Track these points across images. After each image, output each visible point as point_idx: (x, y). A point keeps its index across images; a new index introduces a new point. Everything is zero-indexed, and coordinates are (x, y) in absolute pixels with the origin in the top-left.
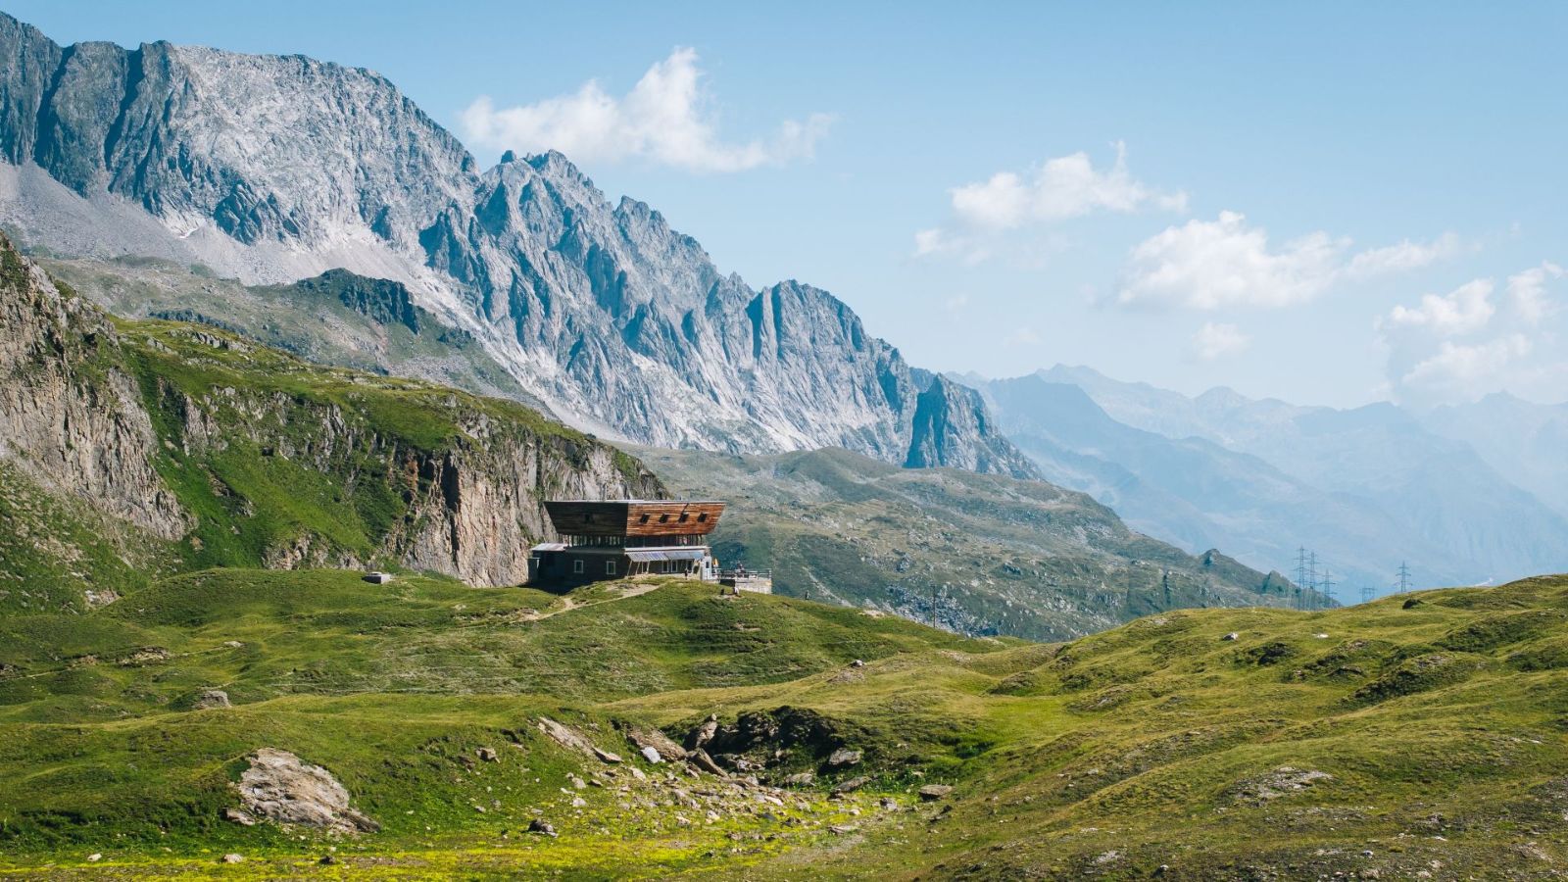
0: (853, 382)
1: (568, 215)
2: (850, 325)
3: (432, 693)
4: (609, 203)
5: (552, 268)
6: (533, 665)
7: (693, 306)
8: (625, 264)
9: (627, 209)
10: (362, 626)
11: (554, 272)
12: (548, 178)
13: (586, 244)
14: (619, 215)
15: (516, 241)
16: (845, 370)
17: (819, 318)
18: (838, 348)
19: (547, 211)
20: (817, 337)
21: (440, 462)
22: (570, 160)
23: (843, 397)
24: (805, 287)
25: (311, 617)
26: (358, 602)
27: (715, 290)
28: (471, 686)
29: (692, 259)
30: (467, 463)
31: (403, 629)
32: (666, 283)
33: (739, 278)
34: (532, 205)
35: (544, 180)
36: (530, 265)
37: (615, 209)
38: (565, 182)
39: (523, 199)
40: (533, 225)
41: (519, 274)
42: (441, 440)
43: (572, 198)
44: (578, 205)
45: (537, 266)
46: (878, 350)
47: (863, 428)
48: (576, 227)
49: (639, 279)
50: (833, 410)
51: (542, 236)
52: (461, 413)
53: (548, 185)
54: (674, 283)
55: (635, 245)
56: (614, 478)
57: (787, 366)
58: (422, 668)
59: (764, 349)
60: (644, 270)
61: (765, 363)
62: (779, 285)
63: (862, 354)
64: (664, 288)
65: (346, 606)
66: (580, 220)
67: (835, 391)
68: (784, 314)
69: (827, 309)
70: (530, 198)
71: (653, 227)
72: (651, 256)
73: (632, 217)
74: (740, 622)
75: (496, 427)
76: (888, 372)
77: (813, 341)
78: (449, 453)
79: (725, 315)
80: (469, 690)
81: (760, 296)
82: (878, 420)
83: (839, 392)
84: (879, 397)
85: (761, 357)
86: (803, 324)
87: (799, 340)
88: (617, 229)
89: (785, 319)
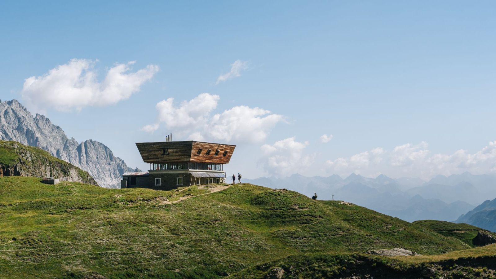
0: (110, 171)
1: (19, 119)
2: (109, 153)
3: (125, 254)
4: (32, 116)
5: (15, 135)
6: (184, 233)
7: (60, 148)
8: (38, 135)
9: (38, 118)
10: (51, 209)
11: (16, 137)
12: (13, 108)
13: (25, 128)
14: (36, 120)
15: (3, 127)
16: (107, 167)
17: (99, 151)
18: (105, 160)
19: (12, 118)
20: (99, 157)
21: (13, 169)
22: (19, 102)
23: (107, 176)
24: (95, 142)
25: (11, 205)
26: (42, 194)
27: (66, 143)
28: (150, 249)
29: (59, 133)
30: (24, 170)
31: (82, 211)
32: (51, 141)
33: (74, 139)
34: (8, 116)
35: (11, 108)
36: (8, 134)
37: (34, 118)
38: (18, 109)
39: (5, 114)
40: (8, 122)
41: (4, 137)
42: (12, 160)
43: (20, 114)
44: (22, 116)
45: (10, 135)
46: (118, 161)
47: (113, 185)
48: (22, 123)
49: (42, 139)
50: (104, 180)
51: (11, 126)
52: (19, 150)
53: (13, 110)
54: (53, 141)
55: (41, 129)
56: (79, 179)
57: (89, 166)
58: (110, 236)
59: (82, 161)
60: (44, 136)
61: (83, 165)
62: (86, 141)
63: (113, 162)
64: (50, 142)
65: (35, 197)
66: (23, 121)
67: (104, 174)
68: (88, 150)
69: (102, 148)
70: (7, 114)
71: (46, 123)
72: (46, 132)
73: (40, 120)
74: (295, 205)
75: (34, 157)
76: (121, 168)
77: (97, 158)
78: (16, 166)
79: (70, 151)
80: (150, 252)
81: (81, 144)
82: (118, 182)
83: (106, 174)
84: (118, 175)
85: (81, 163)
86: (94, 153)
87: (93, 158)
88: (35, 124)
89: (88, 152)
